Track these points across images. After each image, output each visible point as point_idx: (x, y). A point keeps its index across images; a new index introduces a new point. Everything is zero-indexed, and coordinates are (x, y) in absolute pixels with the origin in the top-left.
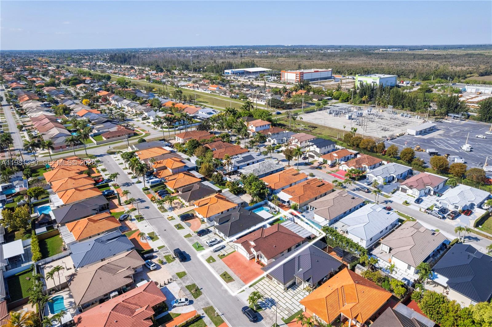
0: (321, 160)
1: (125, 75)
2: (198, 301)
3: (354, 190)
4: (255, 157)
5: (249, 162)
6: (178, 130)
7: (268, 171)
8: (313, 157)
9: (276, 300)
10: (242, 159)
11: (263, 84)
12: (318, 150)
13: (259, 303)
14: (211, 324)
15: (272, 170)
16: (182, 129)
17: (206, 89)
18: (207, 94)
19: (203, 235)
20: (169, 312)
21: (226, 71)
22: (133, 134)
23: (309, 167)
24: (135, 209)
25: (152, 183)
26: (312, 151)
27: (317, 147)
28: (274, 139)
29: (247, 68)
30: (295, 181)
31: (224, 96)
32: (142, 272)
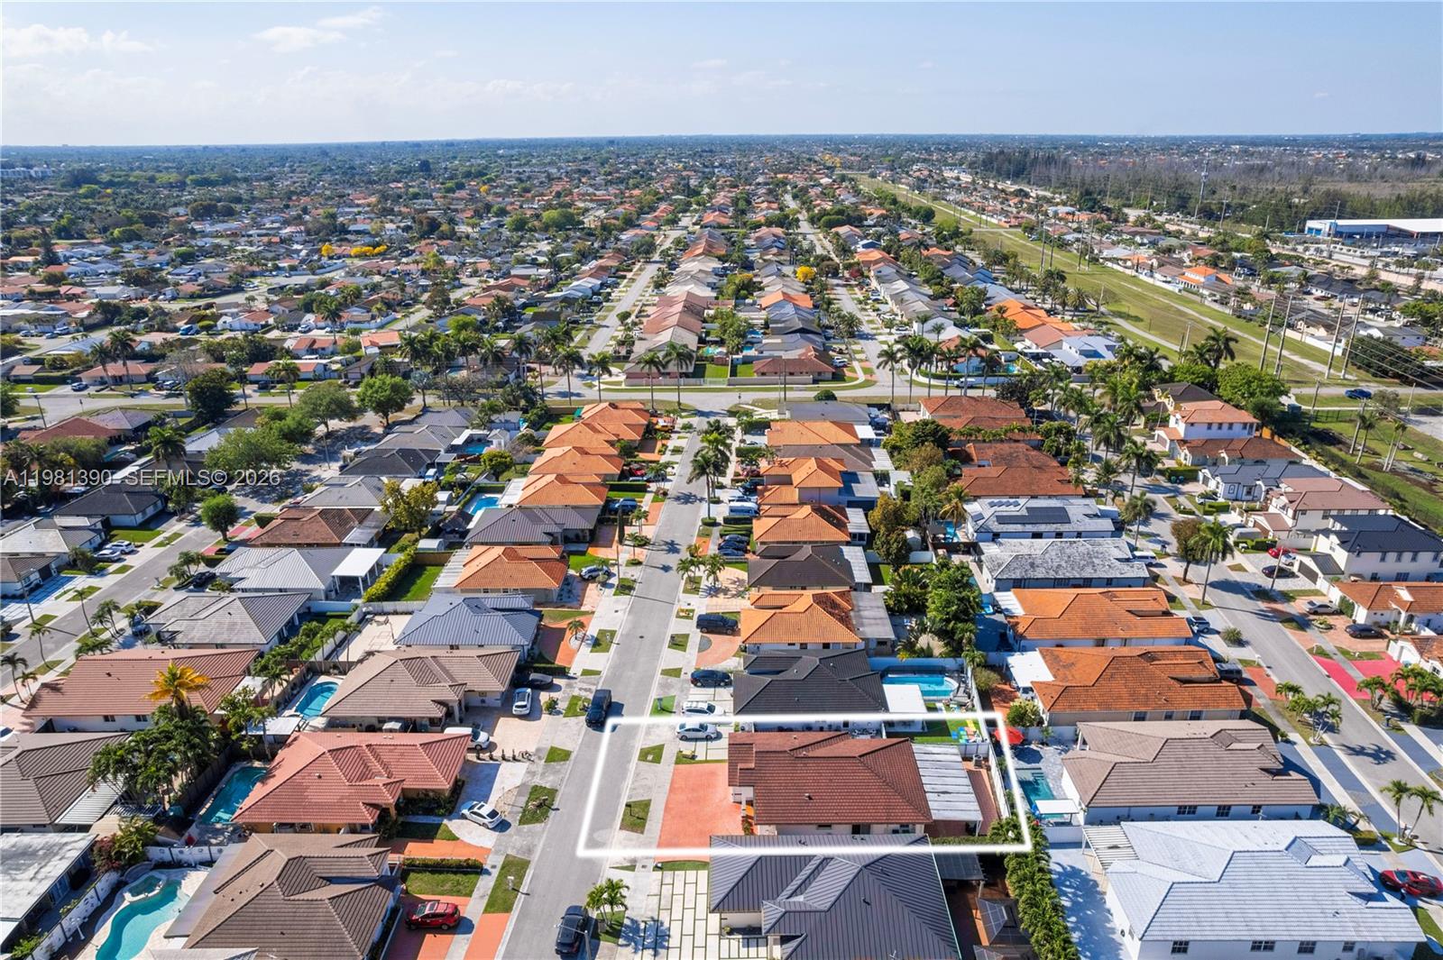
0: (1334, 595)
1: (982, 210)
2: (518, 832)
3: (1358, 752)
4: (1073, 518)
5: (1042, 528)
6: (958, 387)
7: (1068, 575)
8: (1312, 576)
9: (674, 942)
10: (1025, 512)
11: (1410, 282)
12: (1341, 557)
13: (627, 922)
14: (482, 897)
15: (1088, 573)
16: (971, 387)
17: (1174, 277)
18: (1166, 294)
19: (703, 686)
20: (445, 821)
21: (1311, 224)
22: (830, 376)
23: (1262, 605)
24: (640, 563)
25: (732, 510)
26: (1315, 557)
27: (1343, 544)
28: (1218, 479)
29: (1412, 216)
30: (1122, 634)
31: (1217, 307)
32: (496, 708)
